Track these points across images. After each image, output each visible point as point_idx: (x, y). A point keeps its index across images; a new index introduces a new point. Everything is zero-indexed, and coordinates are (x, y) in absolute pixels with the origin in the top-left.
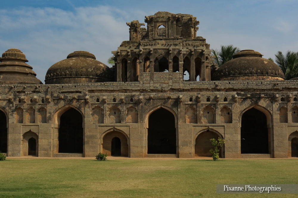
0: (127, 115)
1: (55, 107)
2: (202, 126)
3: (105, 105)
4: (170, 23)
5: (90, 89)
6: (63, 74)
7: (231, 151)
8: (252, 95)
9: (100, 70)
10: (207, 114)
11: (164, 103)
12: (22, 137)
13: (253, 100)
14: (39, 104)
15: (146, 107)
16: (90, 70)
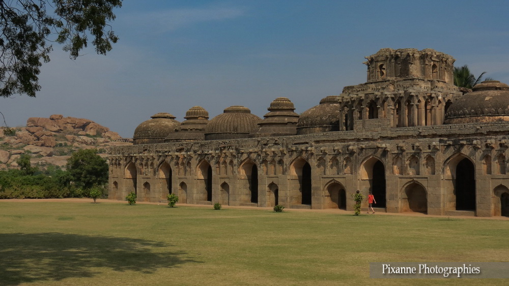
0: (346, 166)
1: (290, 159)
2: (407, 178)
3: (327, 156)
4: (388, 62)
5: (316, 140)
6: (301, 125)
7: (434, 206)
8: (454, 142)
9: (336, 117)
10: (415, 164)
11: (374, 153)
12: (267, 189)
13: (455, 147)
14: (279, 156)
15: (360, 157)
16: (324, 118)
